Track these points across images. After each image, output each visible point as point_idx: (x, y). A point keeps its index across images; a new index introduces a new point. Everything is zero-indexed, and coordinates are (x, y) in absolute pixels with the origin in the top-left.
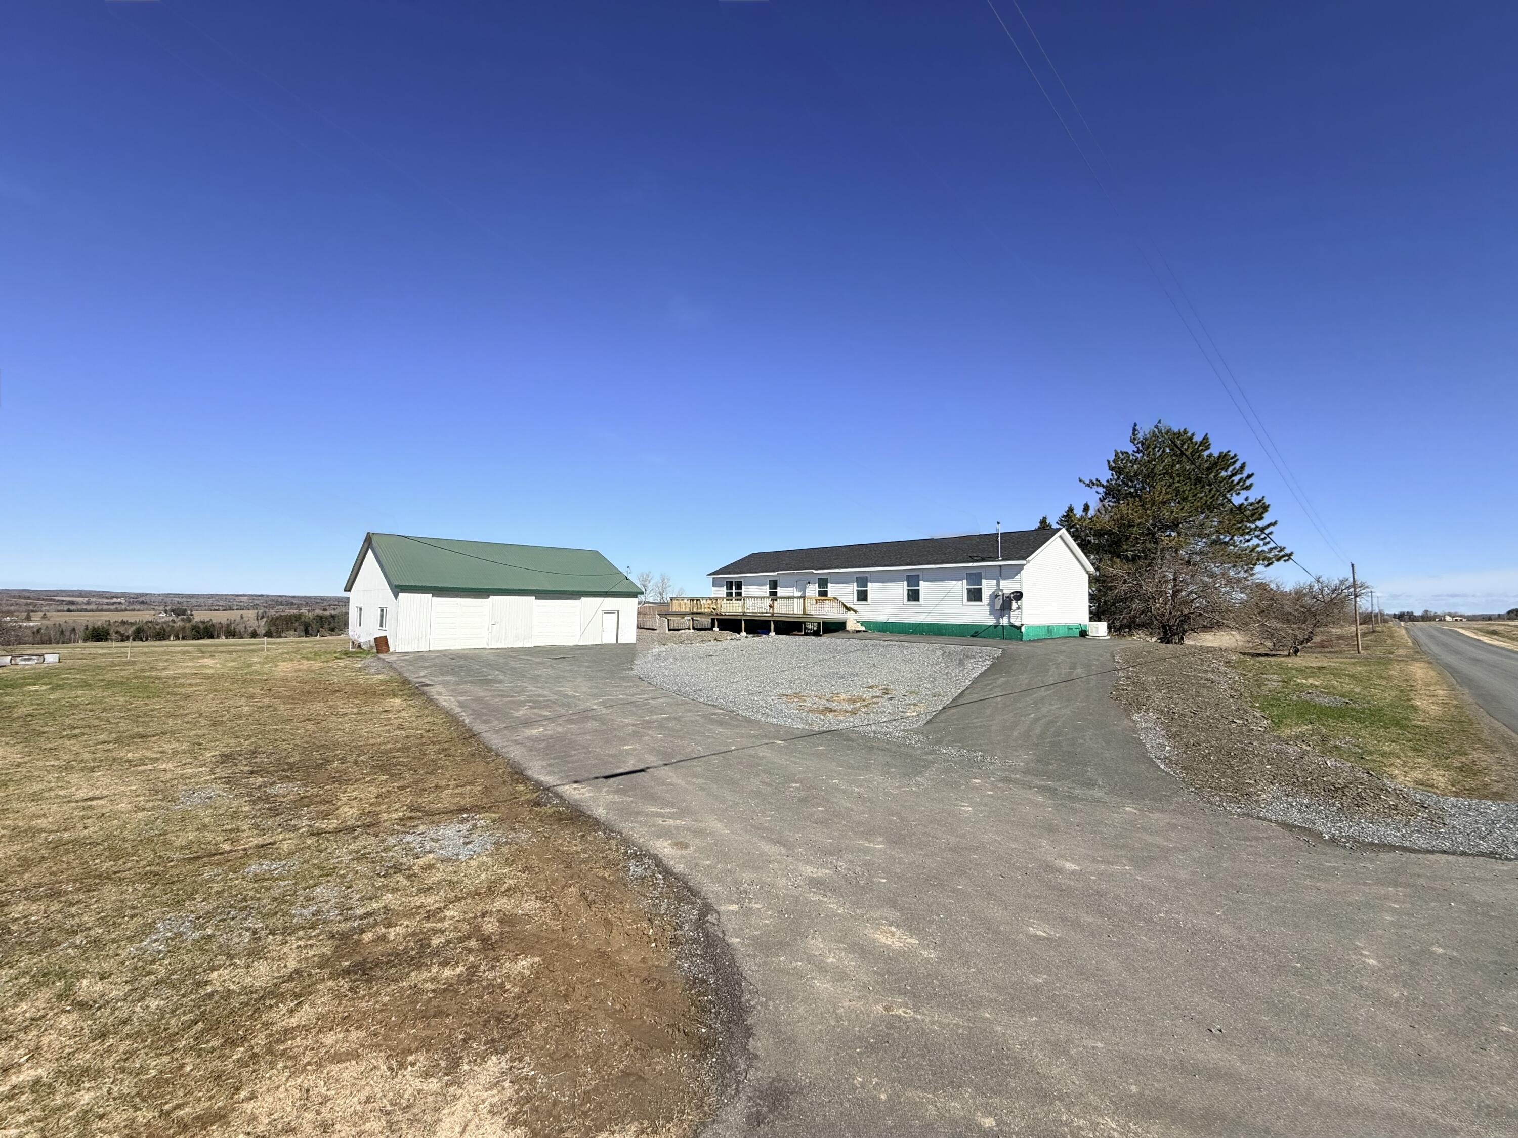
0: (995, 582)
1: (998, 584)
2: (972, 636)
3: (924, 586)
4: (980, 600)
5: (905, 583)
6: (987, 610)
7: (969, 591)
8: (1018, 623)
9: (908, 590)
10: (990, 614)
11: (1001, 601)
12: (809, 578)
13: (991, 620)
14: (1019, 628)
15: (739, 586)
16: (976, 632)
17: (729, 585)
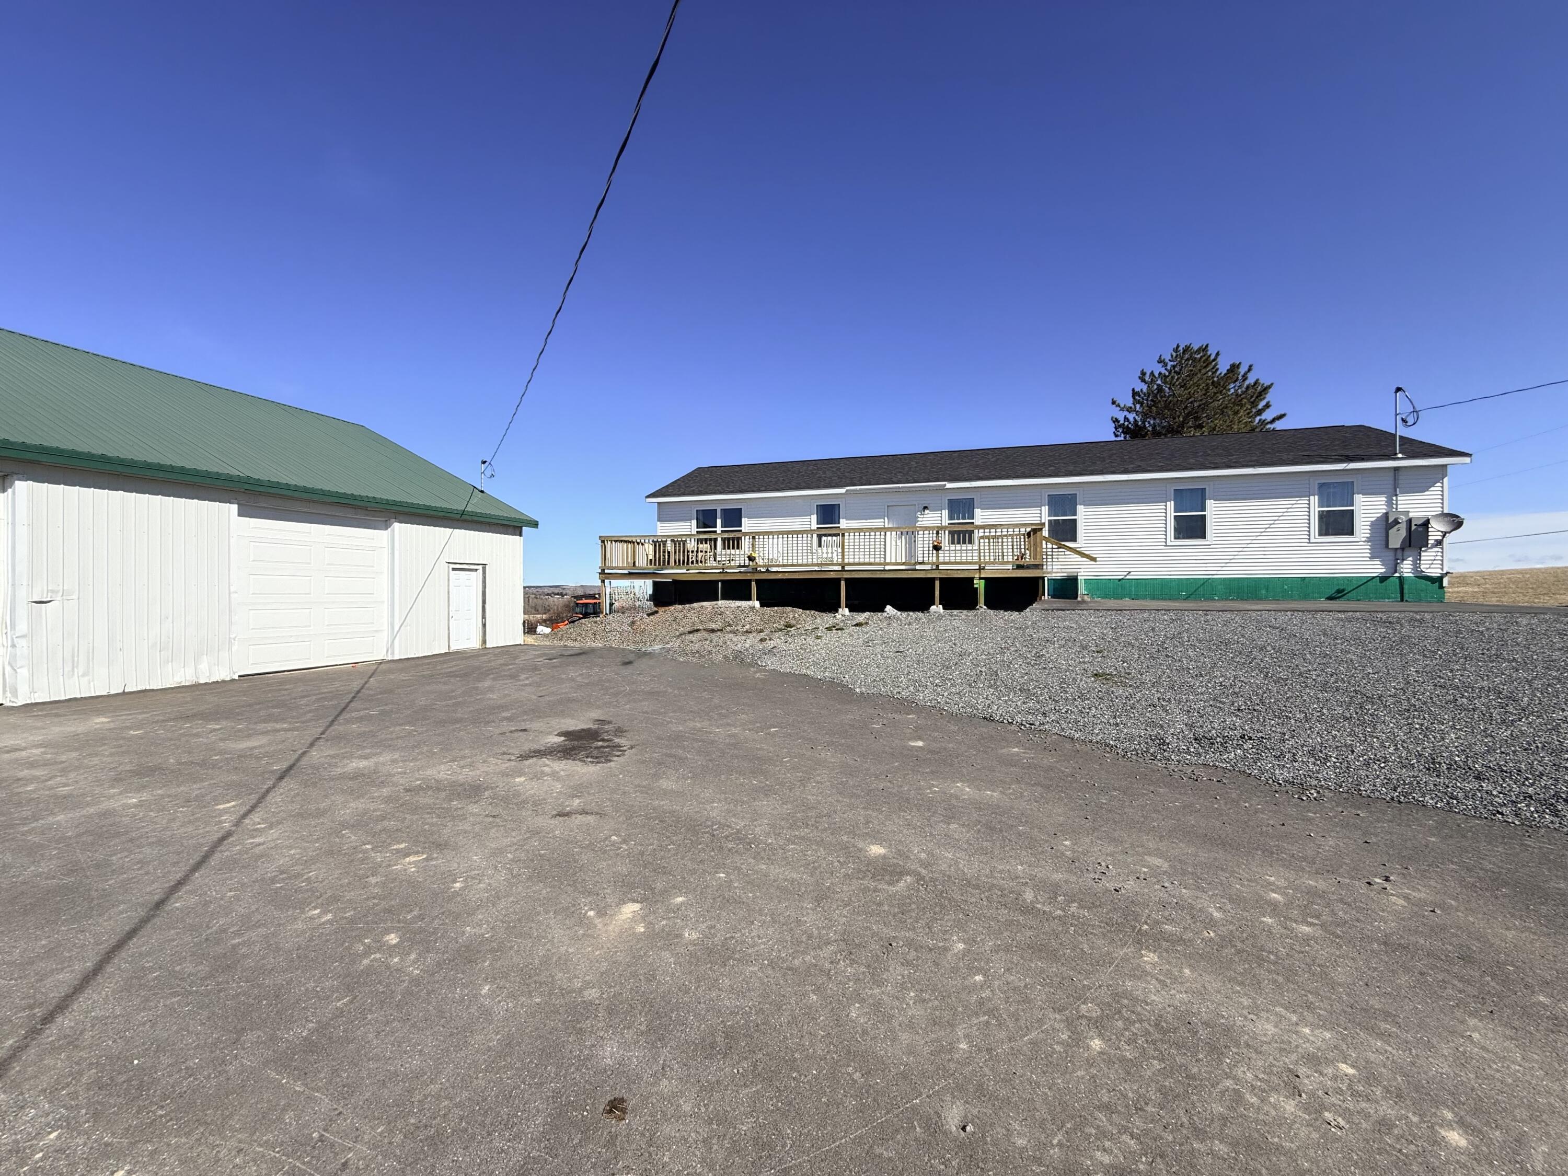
0: (1382, 499)
1: (1389, 503)
2: (1330, 598)
3: (1214, 510)
4: (1351, 532)
5: (1171, 505)
6: (1366, 549)
7: (1322, 516)
8: (1435, 572)
9: (1175, 517)
10: (1372, 557)
11: (1403, 533)
12: (926, 499)
13: (1376, 568)
14: (1440, 580)
15: (733, 517)
16: (1339, 591)
17: (706, 519)
